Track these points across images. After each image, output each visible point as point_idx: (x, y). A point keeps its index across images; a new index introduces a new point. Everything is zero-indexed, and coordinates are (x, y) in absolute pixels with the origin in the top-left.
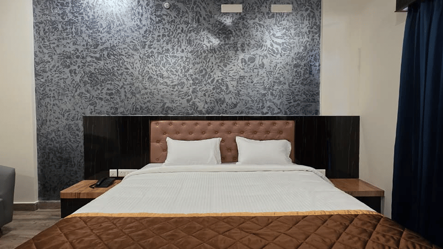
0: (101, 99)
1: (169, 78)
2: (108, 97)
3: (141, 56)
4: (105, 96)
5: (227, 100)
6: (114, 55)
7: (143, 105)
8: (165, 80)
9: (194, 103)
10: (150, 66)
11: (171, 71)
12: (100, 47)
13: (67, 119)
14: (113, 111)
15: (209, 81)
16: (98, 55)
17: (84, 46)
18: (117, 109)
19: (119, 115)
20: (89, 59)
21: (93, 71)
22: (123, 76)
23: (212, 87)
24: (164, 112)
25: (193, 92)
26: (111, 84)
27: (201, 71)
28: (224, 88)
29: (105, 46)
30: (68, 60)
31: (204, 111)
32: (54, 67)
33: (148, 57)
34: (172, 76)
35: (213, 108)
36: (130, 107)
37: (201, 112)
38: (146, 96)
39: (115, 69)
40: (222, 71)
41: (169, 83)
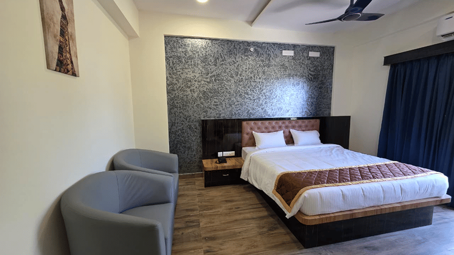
0: (210, 108)
1: (251, 95)
2: (215, 107)
3: (235, 81)
4: (213, 106)
5: (284, 108)
6: (219, 80)
7: (236, 112)
8: (250, 96)
9: (265, 110)
10: (241, 87)
11: (253, 91)
12: (210, 75)
13: (189, 122)
14: (218, 116)
15: (274, 97)
16: (208, 80)
17: (199, 73)
18: (220, 114)
19: (222, 118)
20: (203, 82)
21: (206, 91)
22: (224, 94)
23: (276, 100)
24: (248, 116)
25: (265, 103)
26: (217, 99)
27: (270, 91)
28: (282, 101)
29: (213, 74)
30: (189, 83)
31: (271, 114)
32: (180, 87)
33: (240, 82)
34: (253, 94)
35: (276, 113)
36: (228, 113)
37: (269, 115)
38: (238, 106)
39: (220, 89)
40: (281, 90)
41: (251, 98)
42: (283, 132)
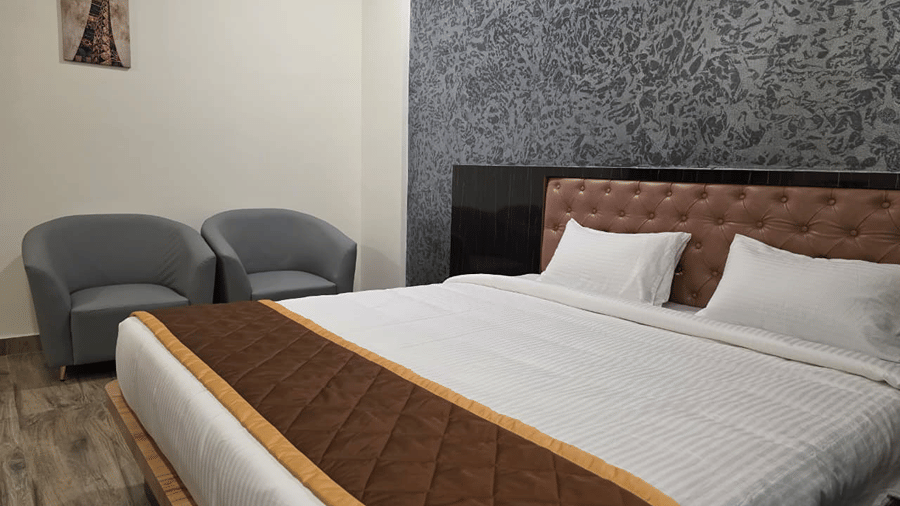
0: (481, 130)
1: (592, 71)
2: (491, 126)
3: (547, 24)
4: (487, 124)
5: (731, 121)
6: (503, 34)
7: (542, 143)
8: (587, 78)
9: (643, 133)
10: (559, 46)
11: (600, 53)
12: (486, 21)
13: (439, 172)
14: (496, 156)
15: (687, 67)
16: (481, 40)
17: (464, 24)
18: (501, 150)
19: (504, 164)
20: (470, 49)
21: (474, 75)
22: (515, 80)
23: (692, 84)
24: (579, 159)
25: (643, 103)
26: (496, 98)
27: (669, 41)
28: (726, 84)
29: (492, 17)
30: (444, 58)
31: (664, 153)
32: (429, 72)
33: (559, 26)
34: (601, 66)
35: (689, 146)
36: (520, 147)
37: (657, 158)
38: (548, 121)
39: (504, 64)
40: (724, 30)
41: (593, 82)
42: (689, 243)
